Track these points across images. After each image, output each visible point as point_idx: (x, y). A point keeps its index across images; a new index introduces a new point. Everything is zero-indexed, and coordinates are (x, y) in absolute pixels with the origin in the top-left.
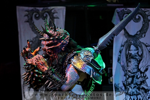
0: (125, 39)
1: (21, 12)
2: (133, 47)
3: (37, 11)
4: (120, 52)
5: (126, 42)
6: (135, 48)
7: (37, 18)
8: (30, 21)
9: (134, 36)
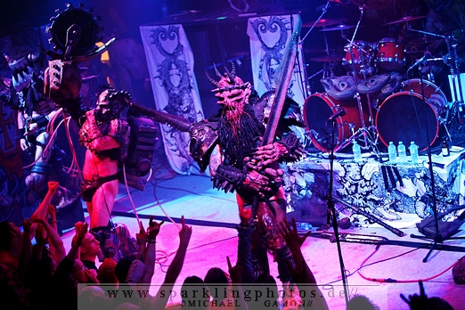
0: (264, 53)
1: (146, 31)
2: (273, 61)
3: (164, 31)
4: (261, 67)
5: (266, 56)
6: (276, 62)
7: (164, 39)
8: (156, 42)
9: (273, 48)
